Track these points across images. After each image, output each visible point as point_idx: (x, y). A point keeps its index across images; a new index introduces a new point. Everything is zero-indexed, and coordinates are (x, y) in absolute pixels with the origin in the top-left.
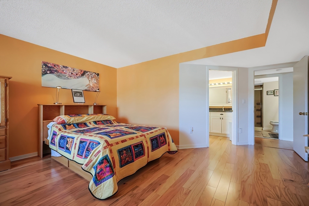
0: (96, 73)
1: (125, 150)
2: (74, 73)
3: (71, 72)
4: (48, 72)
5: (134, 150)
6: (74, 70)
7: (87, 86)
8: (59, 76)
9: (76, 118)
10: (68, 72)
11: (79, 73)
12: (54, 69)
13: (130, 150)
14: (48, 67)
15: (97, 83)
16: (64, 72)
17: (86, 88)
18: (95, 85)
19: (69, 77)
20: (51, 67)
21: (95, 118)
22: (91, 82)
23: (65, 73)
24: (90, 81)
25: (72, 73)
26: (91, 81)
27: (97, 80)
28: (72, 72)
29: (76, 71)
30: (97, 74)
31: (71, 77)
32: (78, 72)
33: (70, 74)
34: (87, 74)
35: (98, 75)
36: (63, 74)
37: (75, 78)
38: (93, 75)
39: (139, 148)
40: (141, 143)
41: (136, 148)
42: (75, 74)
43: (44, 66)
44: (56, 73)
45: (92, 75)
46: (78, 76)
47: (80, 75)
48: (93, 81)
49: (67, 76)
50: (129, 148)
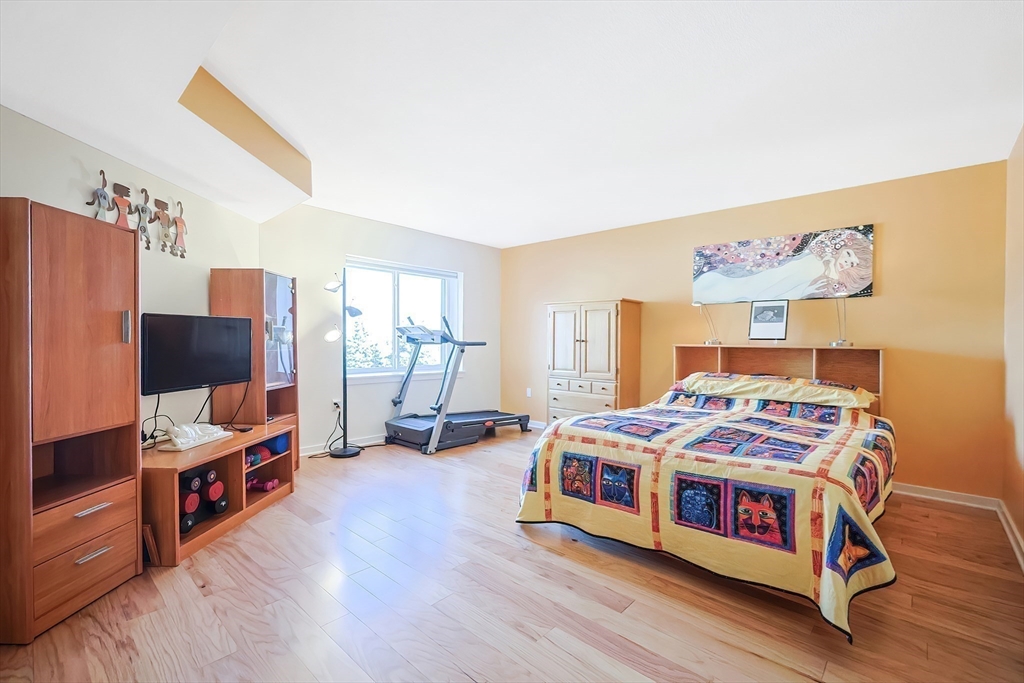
0: (856, 228)
1: (579, 460)
2: (768, 253)
3: (759, 252)
4: (705, 269)
5: (602, 476)
6: (769, 244)
7: (815, 281)
8: (728, 273)
9: (710, 383)
10: (752, 254)
11: (787, 248)
12: (717, 258)
13: (591, 469)
14: (706, 257)
15: (863, 263)
16: (742, 257)
17: (812, 290)
18: (853, 272)
19: (754, 269)
20: (711, 256)
21: (771, 390)
22: (832, 265)
23: (743, 260)
24: (827, 263)
25: (763, 256)
26: (833, 261)
27: (861, 251)
28: (764, 251)
29: (775, 245)
30: (861, 228)
31: (760, 265)
32: (782, 245)
33: (759, 257)
34: (814, 241)
35: (868, 229)
36: (739, 264)
37: (772, 266)
38: (843, 237)
39: (617, 477)
40: (636, 469)
41: (608, 474)
42: (774, 254)
43: (697, 258)
44: (721, 266)
45: (838, 240)
46: (781, 258)
47: (791, 253)
48: (841, 261)
49: (748, 268)
50: (591, 462)
